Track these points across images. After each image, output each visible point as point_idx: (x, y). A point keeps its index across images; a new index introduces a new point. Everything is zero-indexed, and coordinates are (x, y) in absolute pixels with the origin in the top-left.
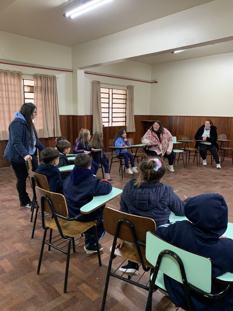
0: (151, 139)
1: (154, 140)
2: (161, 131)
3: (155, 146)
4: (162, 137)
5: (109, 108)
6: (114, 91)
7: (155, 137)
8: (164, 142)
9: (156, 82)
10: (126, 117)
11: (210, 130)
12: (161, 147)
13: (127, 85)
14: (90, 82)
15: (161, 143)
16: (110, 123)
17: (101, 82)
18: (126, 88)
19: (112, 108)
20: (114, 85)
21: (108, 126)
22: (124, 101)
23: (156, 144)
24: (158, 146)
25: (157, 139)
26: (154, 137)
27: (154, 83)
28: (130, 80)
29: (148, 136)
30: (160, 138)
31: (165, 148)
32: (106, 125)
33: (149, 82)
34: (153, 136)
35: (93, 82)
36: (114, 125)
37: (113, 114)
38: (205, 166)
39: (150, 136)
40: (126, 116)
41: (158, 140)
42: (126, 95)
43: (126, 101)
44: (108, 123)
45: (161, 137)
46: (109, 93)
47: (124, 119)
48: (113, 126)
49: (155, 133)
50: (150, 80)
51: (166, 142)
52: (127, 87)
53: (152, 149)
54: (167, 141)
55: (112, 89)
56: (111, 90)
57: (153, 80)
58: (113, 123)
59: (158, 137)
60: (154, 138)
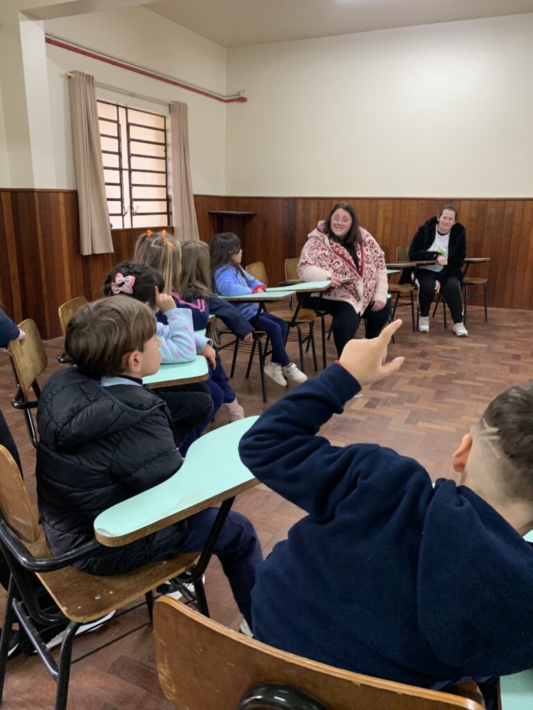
0: (329, 262)
1: (338, 266)
2: (355, 238)
3: (345, 285)
4: (362, 257)
5: (121, 169)
6: (134, 117)
7: (342, 256)
8: (367, 272)
9: (243, 100)
10: (168, 200)
11: (449, 234)
12: (360, 289)
13: (168, 99)
14: (61, 76)
15: (361, 275)
16: (128, 217)
17: (96, 79)
18: (164, 110)
19: (130, 171)
20: (132, 95)
21: (121, 227)
22: (159, 151)
23: (347, 278)
24: (352, 285)
25: (348, 262)
26: (339, 255)
27: (235, 103)
28: (175, 84)
29: (321, 252)
30: (356, 259)
31: (370, 290)
32: (117, 223)
33: (221, 100)
34: (337, 253)
35: (70, 77)
36: (139, 223)
37: (134, 188)
38: (425, 332)
39: (327, 253)
40: (167, 196)
41: (353, 266)
42: (165, 131)
43: (166, 151)
44: (121, 217)
45: (359, 256)
46: (117, 122)
47: (162, 207)
48: (134, 227)
49: (338, 244)
50: (223, 91)
51: (372, 271)
52: (170, 105)
53: (335, 295)
54: (374, 270)
55: (126, 108)
56: (122, 111)
57: (232, 93)
58: (133, 217)
59: (350, 258)
60: (339, 259)
